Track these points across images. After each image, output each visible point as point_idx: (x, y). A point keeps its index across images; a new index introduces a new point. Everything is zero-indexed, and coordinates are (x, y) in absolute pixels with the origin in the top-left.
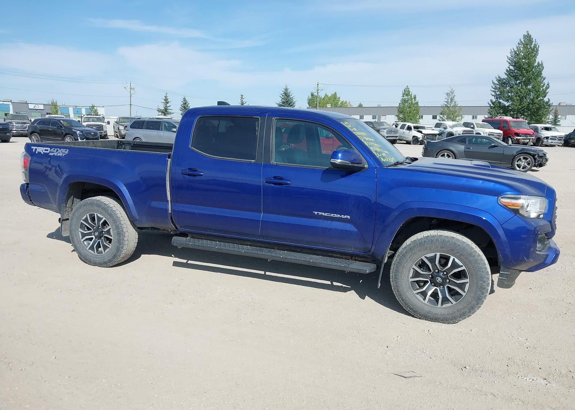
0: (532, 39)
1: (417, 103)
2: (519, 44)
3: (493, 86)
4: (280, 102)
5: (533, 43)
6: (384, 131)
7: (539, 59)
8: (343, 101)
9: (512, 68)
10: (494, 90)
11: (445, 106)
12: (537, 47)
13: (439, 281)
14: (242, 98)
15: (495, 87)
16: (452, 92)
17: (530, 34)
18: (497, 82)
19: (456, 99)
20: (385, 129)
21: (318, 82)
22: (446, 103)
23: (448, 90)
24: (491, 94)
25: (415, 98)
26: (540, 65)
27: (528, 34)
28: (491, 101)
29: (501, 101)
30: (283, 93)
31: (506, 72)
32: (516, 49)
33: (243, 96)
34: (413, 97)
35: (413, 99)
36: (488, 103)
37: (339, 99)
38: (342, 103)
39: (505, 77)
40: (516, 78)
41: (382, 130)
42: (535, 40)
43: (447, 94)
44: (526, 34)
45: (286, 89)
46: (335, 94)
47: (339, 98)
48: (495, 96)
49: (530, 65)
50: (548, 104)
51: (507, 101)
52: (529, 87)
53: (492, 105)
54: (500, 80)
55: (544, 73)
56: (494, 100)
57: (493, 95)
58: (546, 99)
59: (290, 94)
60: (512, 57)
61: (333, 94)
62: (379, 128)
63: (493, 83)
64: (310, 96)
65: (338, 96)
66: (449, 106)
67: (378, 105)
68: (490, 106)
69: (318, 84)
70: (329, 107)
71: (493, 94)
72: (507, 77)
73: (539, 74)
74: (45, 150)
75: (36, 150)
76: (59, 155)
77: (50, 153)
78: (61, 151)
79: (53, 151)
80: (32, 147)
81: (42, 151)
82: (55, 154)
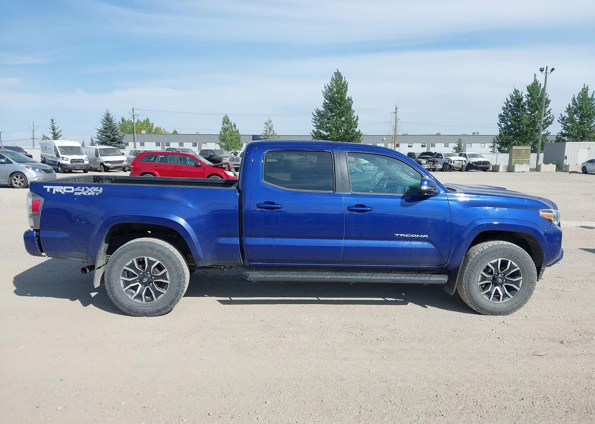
0: (342, 76)
1: (238, 131)
2: (332, 80)
3: (313, 117)
4: (101, 128)
5: (343, 80)
6: (226, 159)
7: (348, 95)
8: (158, 127)
9: (327, 101)
10: (314, 121)
11: (264, 134)
12: (347, 83)
13: (500, 282)
14: (52, 122)
15: (315, 118)
16: (270, 122)
17: (340, 72)
18: (316, 114)
19: (274, 128)
20: (227, 157)
21: (133, 108)
22: (265, 132)
23: (266, 120)
24: (313, 125)
25: (235, 126)
26: (350, 99)
27: (338, 72)
28: (313, 131)
29: (321, 131)
30: (104, 118)
31: (323, 105)
32: (330, 85)
33: (53, 120)
34: (233, 126)
35: (233, 127)
36: (311, 133)
37: (153, 126)
38: (157, 129)
39: (323, 109)
40: (332, 111)
41: (224, 159)
42: (345, 77)
43: (266, 123)
44: (336, 71)
45: (108, 115)
46: (148, 120)
47: (153, 124)
48: (316, 127)
49: (342, 99)
50: (359, 134)
51: (327, 131)
52: (342, 119)
53: (314, 135)
54: (319, 112)
55: (353, 107)
56: (316, 130)
57: (314, 126)
58: (357, 130)
59: (113, 120)
60: (326, 91)
61: (145, 120)
62: (221, 156)
63: (313, 114)
64: (121, 121)
65: (151, 122)
66: (268, 134)
67: (197, 133)
68: (313, 136)
69: (133, 110)
70: (144, 133)
71: (315, 124)
72: (324, 109)
73: (349, 108)
74: (67, 189)
75: (52, 190)
76: (89, 194)
77: (76, 193)
78: (92, 190)
79: (80, 190)
80: (45, 187)
81: (63, 191)
82: (83, 193)
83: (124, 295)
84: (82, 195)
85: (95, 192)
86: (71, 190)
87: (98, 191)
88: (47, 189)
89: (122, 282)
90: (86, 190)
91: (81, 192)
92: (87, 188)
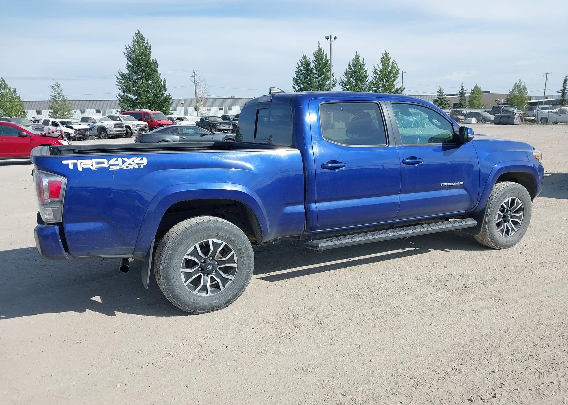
0: (144, 38)
1: (19, 97)
2: (133, 41)
3: (117, 80)
5: (146, 42)
7: (153, 57)
9: (130, 63)
10: (119, 84)
11: (52, 100)
12: (150, 45)
15: (120, 81)
16: (57, 85)
17: (141, 33)
18: (120, 77)
19: (63, 93)
22: (53, 98)
23: (53, 84)
24: (119, 88)
25: (15, 91)
26: (155, 62)
27: (139, 33)
28: (119, 95)
29: (128, 95)
31: (127, 68)
32: (131, 46)
34: (12, 91)
35: (13, 93)
36: (116, 97)
39: (128, 72)
40: (137, 73)
42: (147, 39)
43: (53, 88)
44: (137, 32)
48: (122, 90)
49: (147, 61)
50: (169, 98)
51: (134, 95)
52: (149, 82)
53: (120, 99)
54: (123, 75)
55: (159, 70)
56: (122, 94)
57: (120, 89)
58: (167, 93)
60: (128, 53)
63: (117, 77)
66: (57, 100)
68: (120, 100)
71: (120, 88)
72: (129, 72)
73: (155, 71)
74: (98, 163)
75: (75, 165)
76: (131, 167)
77: (111, 167)
78: (133, 161)
79: (116, 163)
80: (64, 162)
81: (92, 165)
82: (122, 167)
83: (186, 290)
84: (121, 170)
85: (137, 164)
86: (103, 163)
87: (141, 162)
88: (68, 165)
89: (182, 275)
90: (124, 162)
91: (118, 165)
92: (125, 159)
